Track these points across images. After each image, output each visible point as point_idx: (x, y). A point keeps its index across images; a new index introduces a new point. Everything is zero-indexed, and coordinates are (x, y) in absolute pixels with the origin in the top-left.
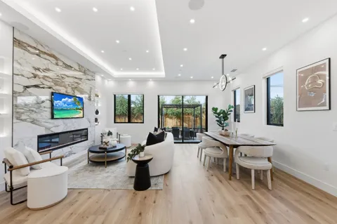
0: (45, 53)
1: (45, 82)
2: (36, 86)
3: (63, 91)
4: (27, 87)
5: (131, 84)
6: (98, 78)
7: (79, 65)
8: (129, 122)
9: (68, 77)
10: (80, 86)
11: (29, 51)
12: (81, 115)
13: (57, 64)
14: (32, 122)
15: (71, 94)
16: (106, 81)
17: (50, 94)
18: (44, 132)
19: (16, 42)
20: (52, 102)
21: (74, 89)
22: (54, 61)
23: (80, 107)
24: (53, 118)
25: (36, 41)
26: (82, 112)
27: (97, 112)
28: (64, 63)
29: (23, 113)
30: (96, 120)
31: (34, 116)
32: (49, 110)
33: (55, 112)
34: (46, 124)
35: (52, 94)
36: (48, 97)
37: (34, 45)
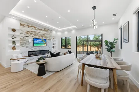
0: (31, 26)
1: (30, 35)
2: (27, 37)
3: (38, 37)
4: (25, 37)
5: (66, 33)
7: (44, 28)
8: (66, 48)
9: (40, 33)
10: (45, 35)
11: (25, 27)
12: (45, 45)
13: (35, 29)
14: (26, 47)
15: (41, 38)
17: (32, 39)
18: (30, 50)
19: (21, 25)
20: (33, 41)
21: (42, 37)
22: (34, 28)
23: (45, 42)
24: (33, 46)
25: (27, 23)
26: (46, 44)
27: (54, 44)
28: (38, 29)
29: (23, 44)
30: (53, 47)
31: (27, 45)
32: (32, 44)
33: (34, 44)
34: (31, 48)
35: (33, 38)
37: (27, 24)
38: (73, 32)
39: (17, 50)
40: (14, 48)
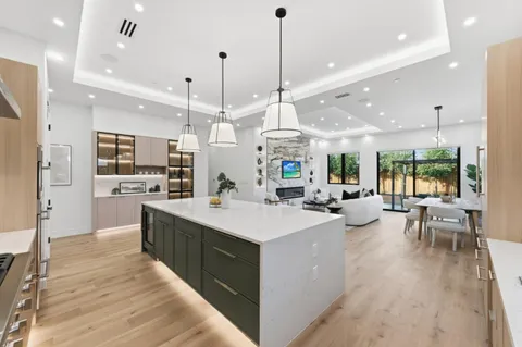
1: (279, 155)
2: (275, 159)
3: (288, 158)
4: (272, 160)
5: (345, 142)
6: (312, 142)
8: (343, 182)
9: (291, 148)
10: (299, 153)
14: (274, 180)
15: (292, 160)
16: (320, 143)
17: (281, 162)
18: (279, 187)
20: (282, 167)
21: (294, 156)
23: (298, 169)
24: (283, 178)
26: (299, 173)
27: (312, 173)
29: (270, 175)
30: (311, 180)
31: (275, 177)
32: (281, 173)
33: (284, 174)
34: (280, 182)
35: (283, 162)
36: (280, 164)
38: (368, 139)
39: (264, 186)
40: (260, 182)
